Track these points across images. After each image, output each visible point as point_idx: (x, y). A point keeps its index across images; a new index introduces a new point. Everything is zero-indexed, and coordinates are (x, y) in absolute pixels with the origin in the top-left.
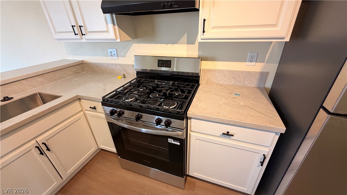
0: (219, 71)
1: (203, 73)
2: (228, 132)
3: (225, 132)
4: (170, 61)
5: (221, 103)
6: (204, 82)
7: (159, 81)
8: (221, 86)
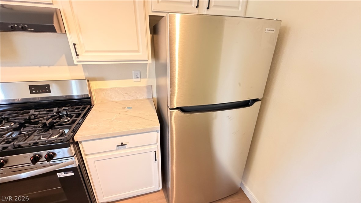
0: (112, 89)
1: (95, 93)
2: (122, 143)
3: (119, 144)
4: (48, 86)
5: (113, 119)
6: (99, 102)
7: (37, 110)
8: (116, 102)
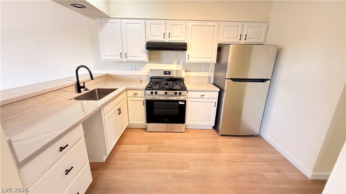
4: (170, 72)
6: (185, 82)
8: (194, 83)
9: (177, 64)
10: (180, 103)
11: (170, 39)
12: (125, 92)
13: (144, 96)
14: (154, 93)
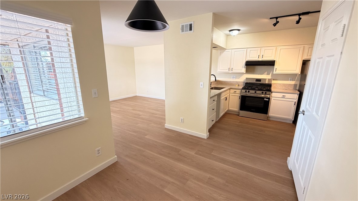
9: (267, 74)
10: (265, 99)
11: (262, 59)
12: (229, 90)
13: (240, 93)
14: (247, 92)
